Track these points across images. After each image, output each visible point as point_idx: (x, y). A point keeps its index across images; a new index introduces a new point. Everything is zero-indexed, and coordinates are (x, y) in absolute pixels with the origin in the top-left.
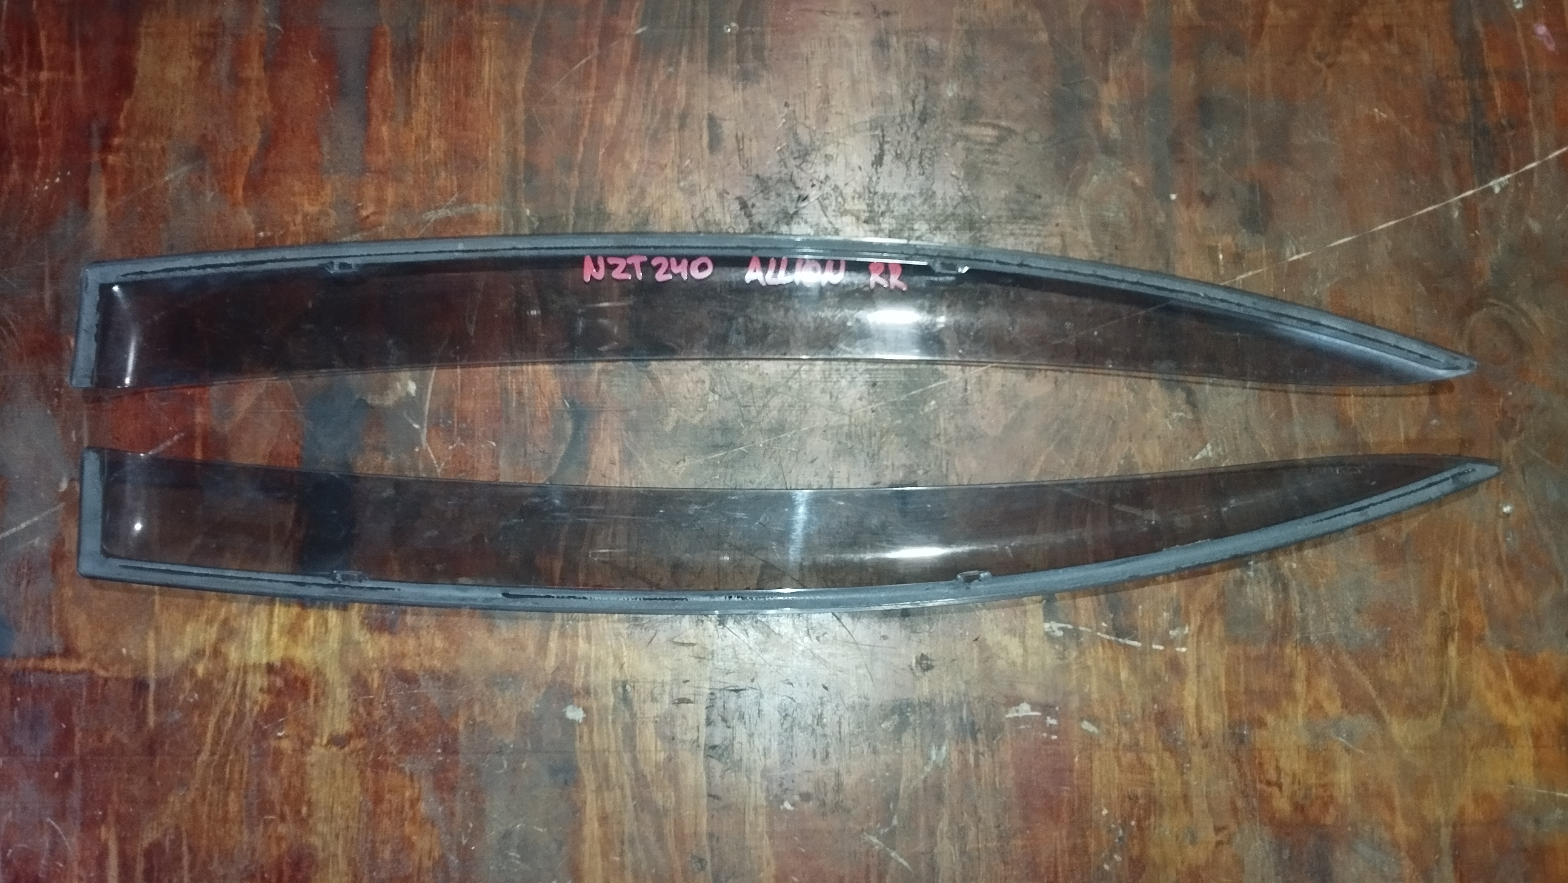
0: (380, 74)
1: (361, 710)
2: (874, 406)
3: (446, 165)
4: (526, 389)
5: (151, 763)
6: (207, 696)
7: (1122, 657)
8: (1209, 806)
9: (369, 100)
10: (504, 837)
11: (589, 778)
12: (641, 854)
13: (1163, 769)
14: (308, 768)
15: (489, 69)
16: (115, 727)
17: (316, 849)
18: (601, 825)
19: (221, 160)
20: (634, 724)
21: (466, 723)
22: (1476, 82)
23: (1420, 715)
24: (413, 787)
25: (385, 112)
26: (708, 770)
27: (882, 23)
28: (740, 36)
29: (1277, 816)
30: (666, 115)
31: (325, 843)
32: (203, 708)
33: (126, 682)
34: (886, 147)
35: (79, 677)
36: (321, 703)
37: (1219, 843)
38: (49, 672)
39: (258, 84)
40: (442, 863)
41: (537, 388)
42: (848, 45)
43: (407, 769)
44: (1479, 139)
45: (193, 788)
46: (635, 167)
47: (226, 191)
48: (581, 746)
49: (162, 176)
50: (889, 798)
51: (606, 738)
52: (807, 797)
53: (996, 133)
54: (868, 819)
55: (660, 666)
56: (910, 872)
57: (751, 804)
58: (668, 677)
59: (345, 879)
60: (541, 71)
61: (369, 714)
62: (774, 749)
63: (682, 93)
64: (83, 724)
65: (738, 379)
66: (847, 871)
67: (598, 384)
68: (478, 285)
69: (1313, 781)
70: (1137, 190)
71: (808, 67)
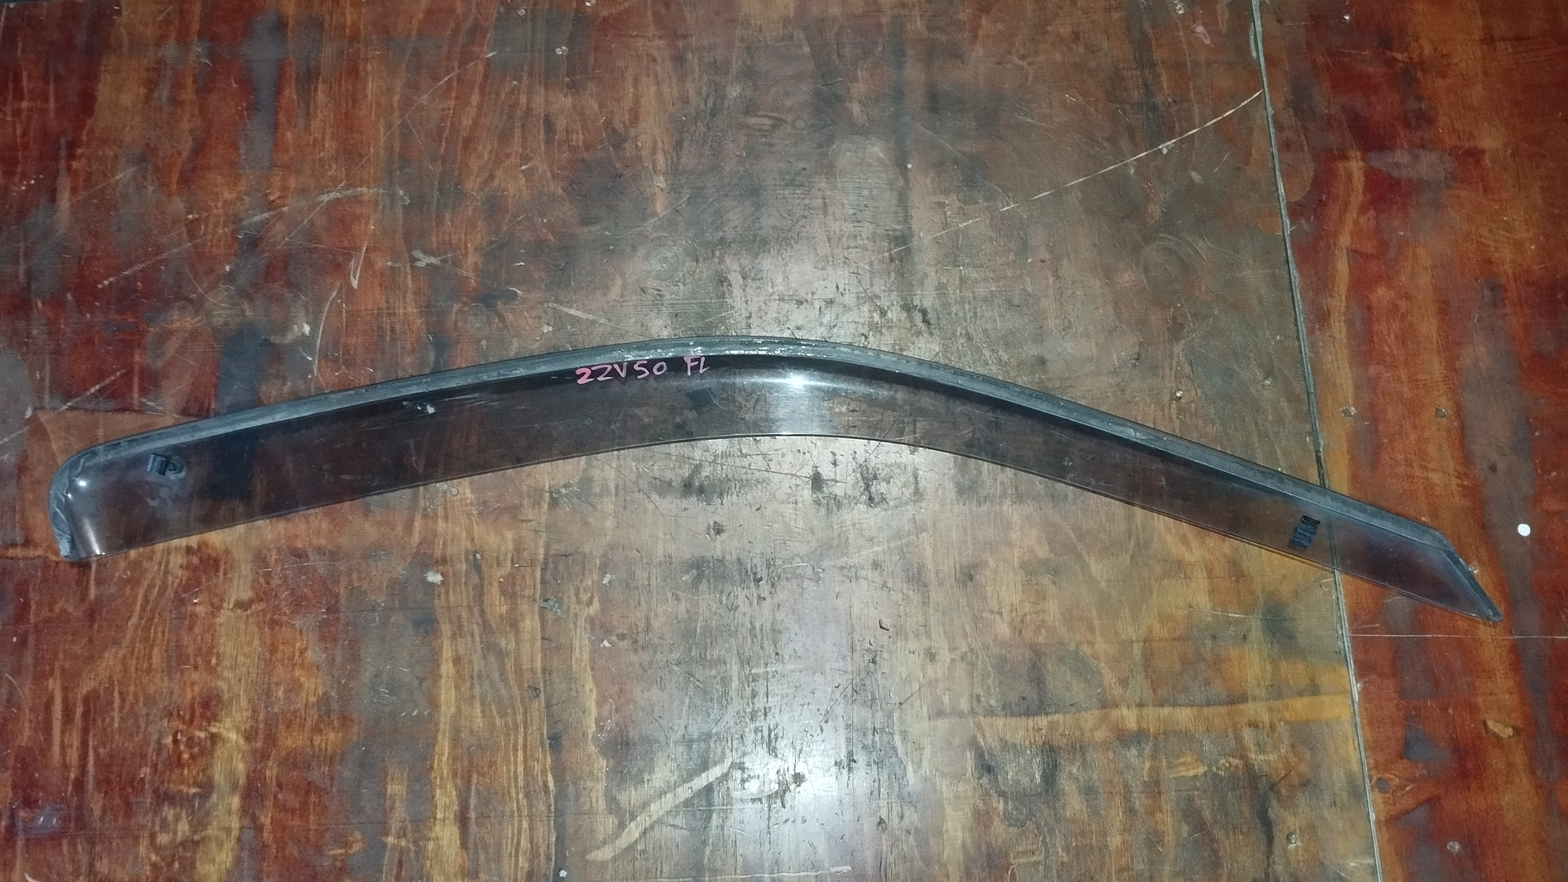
0: (287, 93)
1: (262, 580)
3: (336, 159)
4: (398, 328)
5: (91, 627)
6: (138, 572)
8: (945, 632)
9: (277, 113)
10: (376, 676)
11: (446, 628)
12: (486, 686)
13: (908, 604)
14: (217, 627)
15: (371, 88)
16: (63, 599)
17: (222, 691)
18: (454, 665)
19: (160, 162)
20: (482, 584)
21: (346, 588)
22: (1147, 71)
23: (1113, 554)
24: (302, 640)
25: (289, 122)
26: (543, 620)
27: (680, 43)
28: (570, 56)
29: (999, 637)
30: (510, 117)
31: (230, 685)
32: (134, 582)
33: (73, 564)
34: (685, 135)
35: (36, 561)
36: (229, 575)
37: (953, 661)
38: (12, 558)
39: (191, 103)
40: (325, 699)
41: (406, 327)
42: (654, 60)
43: (297, 626)
44: (1151, 114)
45: (124, 645)
46: (486, 156)
47: (164, 185)
48: (439, 603)
49: (113, 176)
50: (688, 635)
51: (459, 597)
52: (622, 637)
53: (771, 122)
54: (671, 651)
55: (503, 538)
56: (705, 692)
57: (577, 644)
58: (511, 546)
59: (245, 714)
60: (413, 86)
61: (268, 583)
62: (596, 599)
63: (523, 99)
64: (37, 598)
65: (568, 315)
66: (655, 693)
67: (456, 323)
68: (360, 248)
69: (1027, 610)
70: (882, 162)
71: (623, 78)
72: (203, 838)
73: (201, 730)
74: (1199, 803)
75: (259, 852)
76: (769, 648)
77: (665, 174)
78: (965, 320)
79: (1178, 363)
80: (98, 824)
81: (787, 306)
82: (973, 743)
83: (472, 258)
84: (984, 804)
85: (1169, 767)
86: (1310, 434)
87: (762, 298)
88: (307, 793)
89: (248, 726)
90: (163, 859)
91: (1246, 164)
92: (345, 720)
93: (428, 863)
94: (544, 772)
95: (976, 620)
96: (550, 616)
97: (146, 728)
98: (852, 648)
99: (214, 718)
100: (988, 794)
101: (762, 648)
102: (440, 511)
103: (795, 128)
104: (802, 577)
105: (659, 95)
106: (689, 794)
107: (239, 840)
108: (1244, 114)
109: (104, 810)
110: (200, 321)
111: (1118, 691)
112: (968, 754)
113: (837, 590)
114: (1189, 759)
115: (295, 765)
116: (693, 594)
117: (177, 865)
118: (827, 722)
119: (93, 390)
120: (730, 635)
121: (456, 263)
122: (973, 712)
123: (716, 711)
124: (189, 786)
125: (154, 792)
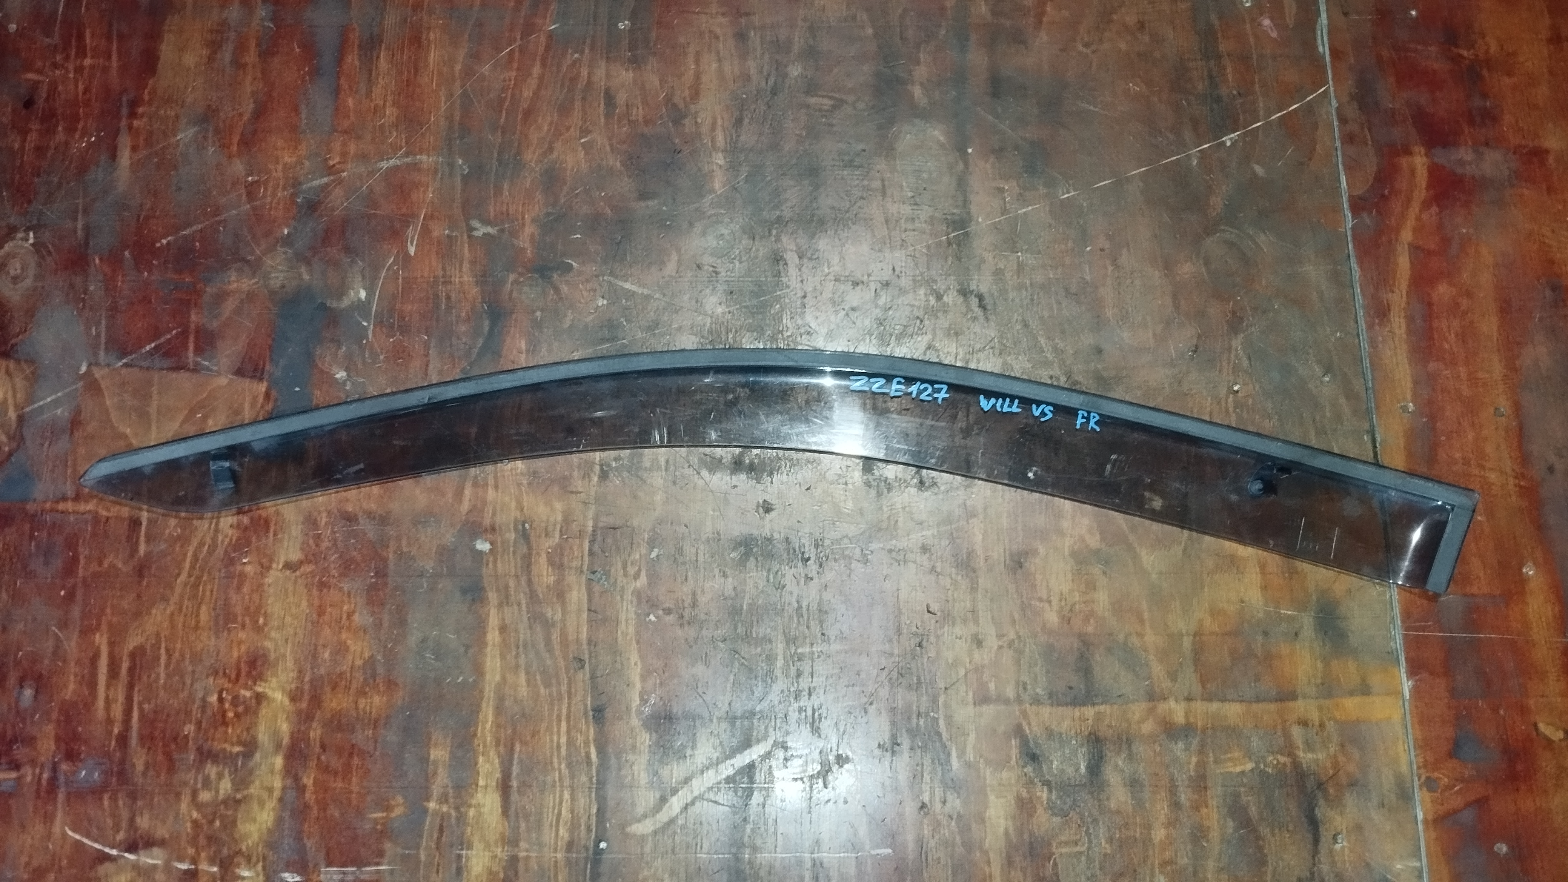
0: (349, 59)
1: (311, 542)
2: (731, 309)
3: (397, 126)
4: (453, 295)
5: (140, 583)
6: (189, 530)
8: (993, 618)
9: (339, 78)
10: (422, 642)
11: (493, 597)
12: (532, 655)
13: (956, 589)
14: (266, 587)
15: (433, 56)
16: (113, 554)
17: (269, 651)
18: (501, 633)
19: (221, 124)
20: (530, 554)
21: (395, 553)
22: (1212, 63)
23: (1165, 546)
24: (350, 603)
25: (351, 88)
26: (590, 592)
27: (743, 21)
28: (632, 31)
29: (1047, 625)
30: (571, 90)
31: (276, 645)
32: (184, 540)
33: (123, 519)
34: (745, 113)
35: (86, 516)
36: (279, 536)
37: (1000, 648)
38: (62, 512)
39: (254, 66)
40: (370, 662)
41: (462, 295)
42: (717, 38)
43: (346, 589)
44: (1215, 106)
45: (172, 602)
46: (546, 128)
47: (224, 147)
48: (487, 571)
49: (175, 136)
50: (735, 612)
51: (507, 565)
52: (668, 612)
53: (831, 102)
54: (717, 628)
55: (553, 510)
56: (750, 670)
57: (623, 617)
58: (559, 518)
59: (291, 675)
60: (475, 56)
61: (317, 545)
62: (643, 574)
63: (584, 72)
64: (87, 553)
65: (623, 288)
66: (699, 669)
67: (511, 292)
68: (418, 217)
69: (1077, 599)
70: (942, 145)
71: (685, 54)
72: (245, 797)
73: (246, 689)
74: (1244, 799)
75: (300, 812)
76: (816, 629)
77: (724, 151)
78: (1022, 307)
79: (1237, 356)
80: (141, 780)
81: (842, 287)
82: (1019, 731)
83: (529, 229)
84: (1028, 792)
85: (1216, 762)
86: (1368, 432)
87: (818, 279)
88: (351, 755)
89: (293, 686)
90: (204, 817)
91: (1310, 159)
92: (391, 684)
93: (469, 830)
94: (587, 743)
95: (1023, 608)
96: (597, 588)
97: (192, 685)
98: (899, 632)
99: (260, 678)
100: (1031, 782)
101: (808, 627)
102: (491, 481)
103: (855, 108)
104: (850, 558)
105: (720, 70)
106: (731, 772)
107: (281, 800)
108: (1309, 109)
109: (147, 766)
110: (257, 283)
111: (1166, 684)
112: (1013, 742)
113: (885, 573)
114: (1236, 755)
115: (340, 728)
116: (741, 572)
117: (217, 823)
118: (871, 704)
119: (148, 348)
120: (777, 614)
121: (514, 234)
122: (1019, 700)
123: (760, 688)
124: (232, 744)
125: (198, 749)
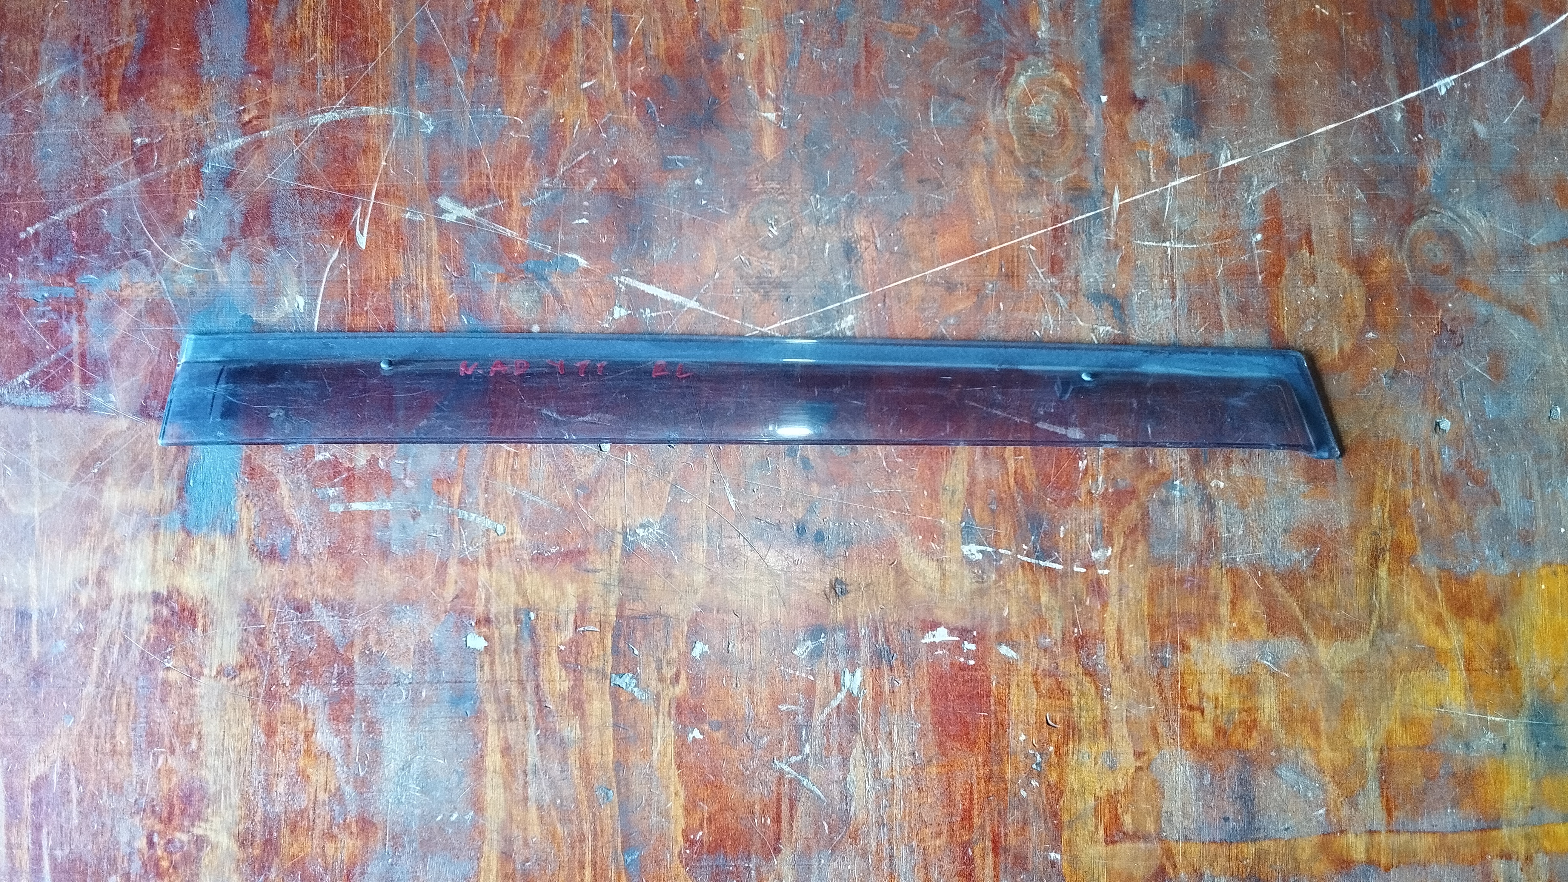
1: (252, 640)
3: (332, 64)
4: (421, 304)
6: (92, 626)
7: (1042, 579)
10: (404, 769)
11: (491, 709)
12: (544, 785)
13: (1082, 694)
14: (198, 699)
17: (207, 783)
18: (503, 756)
20: (537, 653)
21: (362, 653)
23: (1348, 636)
24: (307, 719)
26: (615, 701)
29: (1199, 740)
31: (216, 776)
32: (86, 639)
33: (8, 611)
36: (210, 632)
37: (1139, 769)
40: (338, 796)
41: (432, 304)
43: (301, 701)
45: (79, 720)
47: (101, 96)
48: (482, 676)
49: (35, 80)
51: (508, 669)
52: (716, 726)
55: (563, 593)
57: (658, 734)
58: (574, 605)
59: (238, 813)
61: (259, 645)
62: (683, 676)
65: (645, 294)
67: (498, 300)
68: (369, 194)
69: (1236, 705)
73: (181, 828)
77: (776, 100)
82: (1159, 874)
83: (518, 211)
89: (241, 827)
91: (1544, 115)
92: (366, 825)
96: (624, 698)
97: (114, 826)
99: (198, 817)
102: (482, 555)
108: (1546, 44)
110: (158, 287)
111: (1345, 812)
116: (807, 673)
119: (19, 378)
121: (498, 217)
122: (1162, 836)
